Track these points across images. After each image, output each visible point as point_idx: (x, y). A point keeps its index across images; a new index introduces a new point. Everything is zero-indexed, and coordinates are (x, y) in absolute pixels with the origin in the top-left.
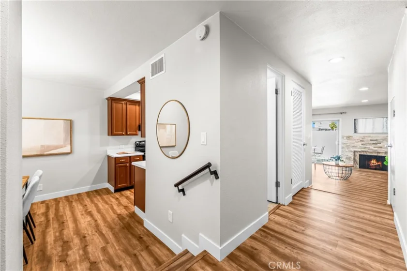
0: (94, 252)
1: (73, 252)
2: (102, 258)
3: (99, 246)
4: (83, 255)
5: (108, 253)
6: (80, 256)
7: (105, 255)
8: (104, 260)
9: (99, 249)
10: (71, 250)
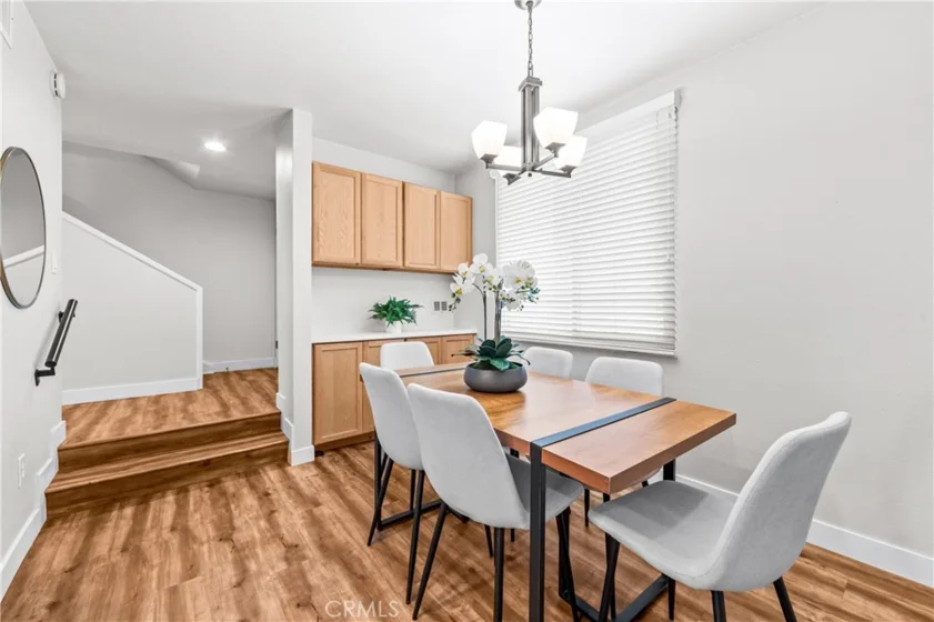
0: (220, 564)
1: (273, 568)
2: (205, 548)
3: (204, 580)
4: (247, 557)
5: (185, 559)
6: (256, 556)
7: (194, 555)
8: (202, 544)
9: (205, 571)
10: (279, 574)
